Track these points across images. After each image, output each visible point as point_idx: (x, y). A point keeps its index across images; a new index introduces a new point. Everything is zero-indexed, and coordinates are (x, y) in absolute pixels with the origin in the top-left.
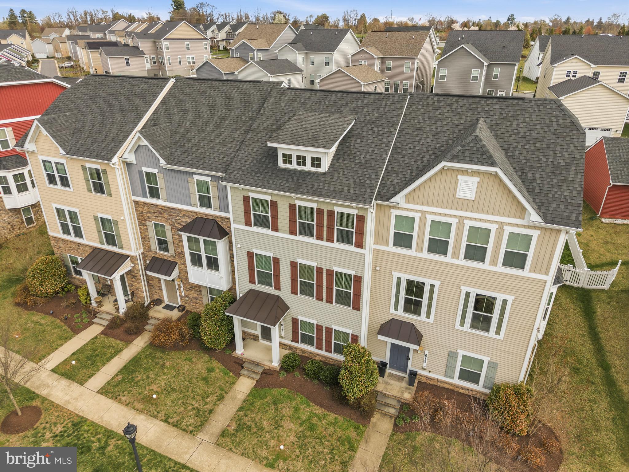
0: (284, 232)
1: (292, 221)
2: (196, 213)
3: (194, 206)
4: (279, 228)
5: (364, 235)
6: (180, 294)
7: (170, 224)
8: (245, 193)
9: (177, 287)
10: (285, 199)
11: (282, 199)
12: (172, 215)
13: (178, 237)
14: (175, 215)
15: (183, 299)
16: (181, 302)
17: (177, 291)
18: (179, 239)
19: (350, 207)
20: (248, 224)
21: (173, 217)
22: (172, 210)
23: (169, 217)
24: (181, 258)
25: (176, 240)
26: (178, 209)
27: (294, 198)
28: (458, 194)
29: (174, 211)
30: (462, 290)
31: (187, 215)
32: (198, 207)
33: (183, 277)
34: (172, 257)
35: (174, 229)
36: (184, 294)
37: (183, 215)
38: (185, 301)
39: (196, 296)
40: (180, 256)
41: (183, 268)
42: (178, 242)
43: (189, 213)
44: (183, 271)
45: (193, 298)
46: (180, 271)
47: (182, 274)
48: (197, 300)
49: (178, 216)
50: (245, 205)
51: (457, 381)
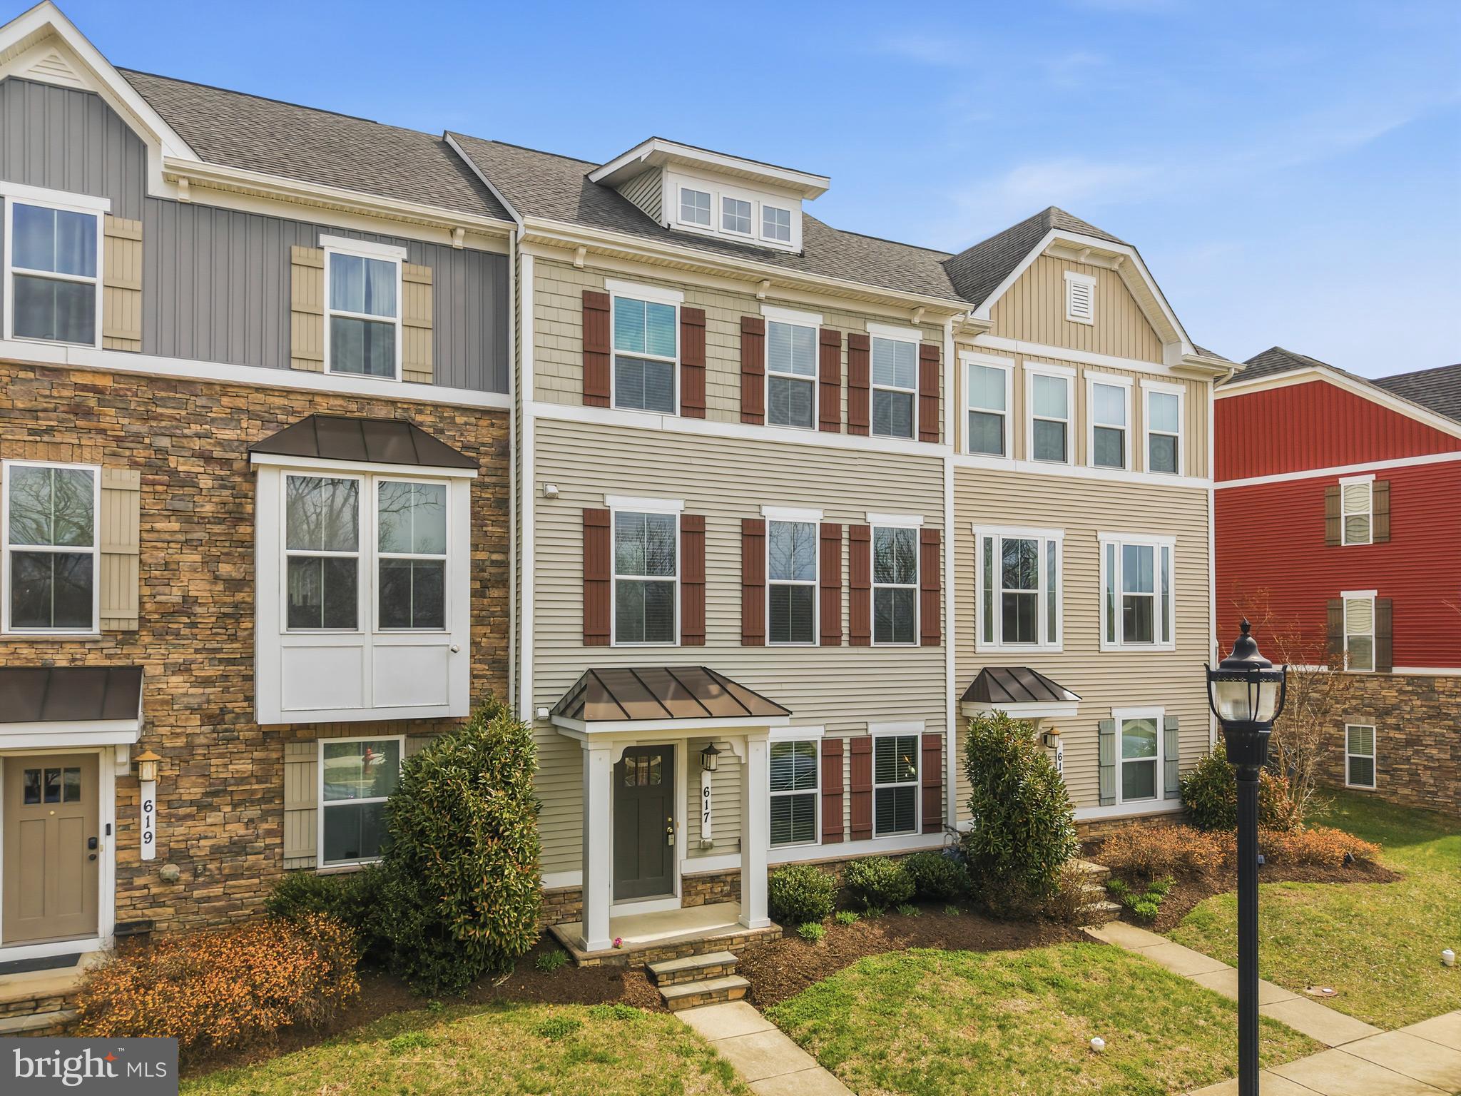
0: (722, 415)
1: (751, 373)
2: (311, 395)
3: (304, 365)
4: (709, 402)
5: (941, 401)
6: (125, 855)
7: (133, 464)
8: (592, 283)
9: (107, 813)
10: (729, 303)
11: (719, 301)
12: (161, 415)
13: (175, 526)
14: (184, 413)
15: (139, 881)
16: (118, 908)
17: (108, 845)
18: (181, 537)
19: (905, 323)
20: (594, 395)
21: (163, 424)
22: (163, 390)
23: (138, 427)
24: (177, 634)
25: (159, 545)
26: (209, 384)
27: (762, 295)
28: (1068, 312)
29: (177, 396)
30: (1101, 543)
31: (258, 408)
32: (322, 373)
33: (168, 745)
34: (113, 644)
35: (159, 488)
36: (158, 845)
37: (229, 411)
38: (154, 890)
39: (238, 830)
40: (175, 626)
41: (181, 691)
42: (170, 551)
43: (271, 400)
44: (175, 707)
45: (216, 852)
46: (152, 713)
47: (164, 730)
48: (238, 854)
49: (198, 418)
50: (587, 327)
51: (1122, 808)
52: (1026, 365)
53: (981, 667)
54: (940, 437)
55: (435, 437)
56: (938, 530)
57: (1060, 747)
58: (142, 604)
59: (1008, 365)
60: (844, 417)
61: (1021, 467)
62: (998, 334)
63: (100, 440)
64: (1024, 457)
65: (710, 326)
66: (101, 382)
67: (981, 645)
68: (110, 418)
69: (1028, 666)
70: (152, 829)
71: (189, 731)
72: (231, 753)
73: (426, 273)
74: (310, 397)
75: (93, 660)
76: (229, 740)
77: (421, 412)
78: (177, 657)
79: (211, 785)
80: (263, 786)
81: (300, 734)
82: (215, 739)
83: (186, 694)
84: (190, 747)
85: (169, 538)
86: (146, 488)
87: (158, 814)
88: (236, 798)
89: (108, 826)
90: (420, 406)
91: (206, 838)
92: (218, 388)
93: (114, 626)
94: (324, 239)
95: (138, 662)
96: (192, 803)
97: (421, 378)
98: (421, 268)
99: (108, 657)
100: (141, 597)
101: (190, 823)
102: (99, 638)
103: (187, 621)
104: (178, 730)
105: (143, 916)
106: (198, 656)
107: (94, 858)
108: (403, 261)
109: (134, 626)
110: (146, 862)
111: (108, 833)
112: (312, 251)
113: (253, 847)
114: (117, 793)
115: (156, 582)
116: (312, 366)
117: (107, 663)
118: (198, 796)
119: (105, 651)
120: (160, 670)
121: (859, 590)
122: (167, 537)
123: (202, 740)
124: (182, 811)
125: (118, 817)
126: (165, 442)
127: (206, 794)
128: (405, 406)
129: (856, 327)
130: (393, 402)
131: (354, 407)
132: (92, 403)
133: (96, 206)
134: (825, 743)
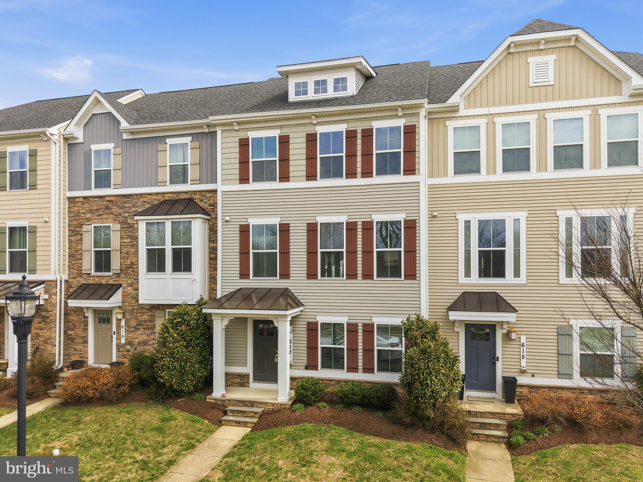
0: (297, 179)
1: (311, 158)
3: (162, 184)
4: (291, 174)
5: (417, 152)
6: (118, 341)
7: (120, 222)
8: (242, 135)
9: (114, 329)
10: (301, 129)
11: (296, 129)
12: (126, 206)
13: (129, 240)
14: (131, 205)
15: (121, 350)
16: (117, 357)
17: (114, 337)
18: (130, 244)
19: (395, 117)
20: (244, 179)
21: (126, 209)
22: (126, 199)
23: (121, 211)
24: (130, 274)
25: (125, 246)
26: (137, 195)
27: (314, 122)
28: (531, 81)
29: (130, 200)
30: (560, 217)
31: (149, 200)
32: (167, 186)
33: (127, 309)
34: (115, 277)
35: (125, 229)
36: (125, 339)
37: (142, 202)
38: (125, 353)
39: (145, 337)
40: (129, 272)
41: (130, 292)
42: (128, 248)
43: (153, 197)
44: (129, 297)
45: (139, 343)
46: (124, 298)
47: (127, 304)
48: (145, 345)
49: (134, 206)
50: (241, 153)
51: (578, 381)
52: (496, 120)
53: (462, 291)
54: (417, 171)
55: (199, 203)
56: (416, 220)
57: (523, 339)
58: (121, 265)
59: (482, 123)
60: (359, 170)
61: (492, 178)
62: (475, 107)
63: (112, 216)
64: (495, 173)
65: (291, 141)
66: (113, 199)
67: (462, 279)
68: (115, 210)
69: (497, 291)
70: (124, 334)
71: (132, 304)
72: (143, 312)
73: (197, 144)
74: (163, 195)
75: (111, 282)
76: (142, 308)
77: (195, 195)
78: (130, 282)
79: (138, 322)
80: (151, 324)
81: (161, 307)
82: (139, 308)
83: (131, 293)
84: (133, 309)
86: (122, 229)
87: (125, 330)
88: (145, 327)
89: (114, 332)
90: (195, 192)
91: (137, 339)
92: (139, 195)
93: (114, 272)
94: (168, 140)
95: (121, 283)
96: (133, 327)
97: (196, 182)
99: (114, 281)
100: (121, 263)
101: (133, 333)
102: (111, 275)
103: (132, 270)
104: (130, 304)
105: (122, 360)
106: (135, 281)
107: (112, 341)
108: (191, 142)
109: (119, 272)
110: (123, 344)
111: (114, 334)
112: (164, 145)
113: (149, 343)
114: (116, 322)
115: (124, 258)
116: (164, 184)
117: (114, 283)
118: (135, 325)
119: (114, 279)
120: (126, 285)
121: (368, 252)
122: (127, 244)
123: (135, 308)
124: (131, 329)
125: (117, 330)
126: (127, 215)
127: (137, 325)
128: (191, 193)
129: (365, 125)
130: (187, 192)
131: (175, 196)
132: (110, 205)
133: (110, 146)
134: (348, 324)
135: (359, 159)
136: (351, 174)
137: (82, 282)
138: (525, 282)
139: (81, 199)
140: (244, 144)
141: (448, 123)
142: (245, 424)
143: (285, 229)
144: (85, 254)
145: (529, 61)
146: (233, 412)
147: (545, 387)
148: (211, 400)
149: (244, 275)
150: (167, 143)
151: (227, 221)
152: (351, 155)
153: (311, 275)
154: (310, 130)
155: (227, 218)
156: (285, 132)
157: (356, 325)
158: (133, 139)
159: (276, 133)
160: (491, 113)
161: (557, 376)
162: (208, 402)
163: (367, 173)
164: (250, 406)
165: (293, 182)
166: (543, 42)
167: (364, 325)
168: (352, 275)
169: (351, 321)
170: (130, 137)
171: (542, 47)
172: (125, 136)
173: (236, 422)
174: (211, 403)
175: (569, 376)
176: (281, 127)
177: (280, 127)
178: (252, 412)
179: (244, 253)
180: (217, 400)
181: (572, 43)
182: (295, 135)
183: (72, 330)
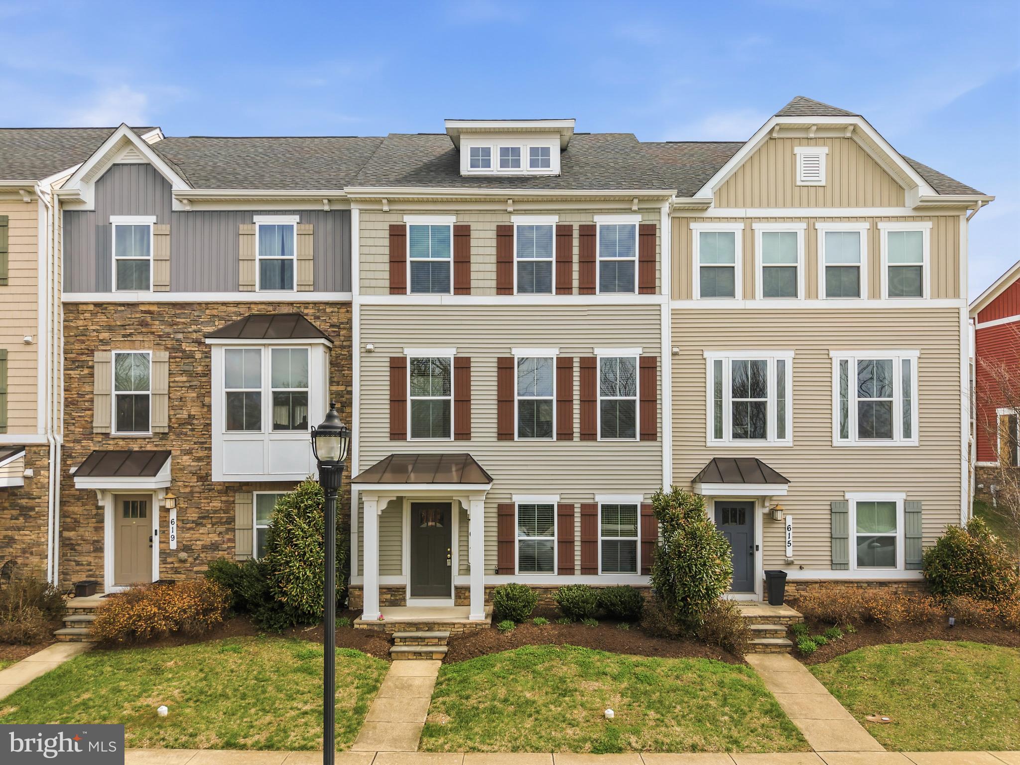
0: (483, 291)
1: (504, 261)
2: (249, 304)
3: (245, 288)
4: (473, 284)
5: (657, 264)
6: (163, 545)
7: (166, 349)
8: (395, 219)
9: (156, 525)
10: (488, 217)
11: (481, 218)
12: (179, 322)
13: (184, 379)
14: (188, 320)
15: (169, 560)
16: (161, 572)
17: (156, 539)
18: (187, 384)
19: (627, 211)
20: (397, 288)
21: (179, 327)
22: (179, 309)
23: (168, 330)
24: (186, 434)
25: (178, 389)
26: (200, 304)
27: (510, 209)
28: (798, 178)
29: (186, 312)
30: (834, 359)
31: (223, 314)
32: (255, 291)
33: (182, 491)
34: (158, 440)
35: (178, 360)
36: (178, 542)
37: (209, 317)
38: (176, 565)
39: (215, 538)
40: (184, 430)
41: (187, 463)
42: (182, 392)
43: (230, 309)
44: (185, 472)
45: (204, 547)
46: (175, 475)
47: (180, 484)
48: (215, 550)
49: (195, 322)
50: (392, 246)
51: (855, 573)
52: (755, 226)
53: (712, 457)
54: (657, 289)
55: (312, 321)
56: (656, 357)
57: (789, 521)
58: (170, 419)
59: (737, 228)
60: (575, 284)
61: (750, 304)
62: (728, 206)
63: (152, 337)
64: (753, 297)
65: (473, 234)
66: (153, 308)
67: (712, 441)
68: (157, 326)
69: (757, 457)
70: (175, 534)
71: (191, 484)
72: (211, 497)
73: (309, 228)
74: (249, 306)
75: (149, 447)
76: (210, 490)
77: (306, 308)
78: (186, 446)
79: (202, 513)
80: (226, 515)
81: (244, 488)
82: (203, 489)
83: (189, 466)
84: (192, 492)
85: (182, 385)
86: (172, 360)
87: (177, 526)
88: (214, 520)
89: (156, 531)
90: (306, 304)
91: (199, 540)
92: (204, 305)
93: (158, 430)
94: (256, 218)
95: (169, 448)
96: (193, 522)
97: (307, 288)
98: (307, 226)
99: (156, 446)
100: (169, 416)
101: (192, 532)
102: (151, 436)
103: (190, 427)
104: (187, 484)
105: (172, 577)
106: (196, 446)
107: (151, 546)
108: (298, 223)
109: (166, 430)
110: (173, 550)
111: (156, 534)
112: (250, 226)
113: (222, 547)
114: (160, 514)
115: (176, 408)
116: (249, 288)
117: (155, 449)
118: (196, 519)
119: (155, 443)
120: (178, 452)
121: (588, 401)
122: (181, 384)
123: (197, 489)
124: (188, 526)
125: (160, 527)
126: (180, 336)
127: (199, 518)
128: (298, 305)
129: (585, 220)
130: (291, 304)
131: (270, 308)
132: (149, 319)
133: (149, 220)
134: (560, 506)
135: (576, 267)
136: (564, 288)
137: (93, 448)
138: (791, 444)
139: (91, 307)
140: (397, 234)
141: (693, 225)
142: (429, 656)
143: (463, 365)
144: (98, 402)
145: (795, 152)
146: (404, 640)
147: (816, 582)
148: (362, 626)
149: (397, 434)
150: (255, 223)
151: (369, 351)
152: (564, 261)
153: (504, 434)
154: (503, 220)
155: (370, 347)
156: (465, 220)
157: (572, 507)
158: (193, 211)
159: (450, 221)
160: (748, 216)
161: (829, 567)
162: (357, 629)
163: (587, 288)
164: (427, 631)
165: (477, 295)
166: (814, 128)
167: (583, 506)
168: (565, 435)
169: (563, 501)
170: (188, 208)
171: (812, 135)
172: (176, 206)
173: (415, 653)
174: (363, 629)
175: (844, 566)
176: (457, 212)
177: (455, 212)
178: (435, 638)
179: (397, 401)
180: (373, 625)
181: (848, 135)
182: (480, 226)
183: (74, 529)
